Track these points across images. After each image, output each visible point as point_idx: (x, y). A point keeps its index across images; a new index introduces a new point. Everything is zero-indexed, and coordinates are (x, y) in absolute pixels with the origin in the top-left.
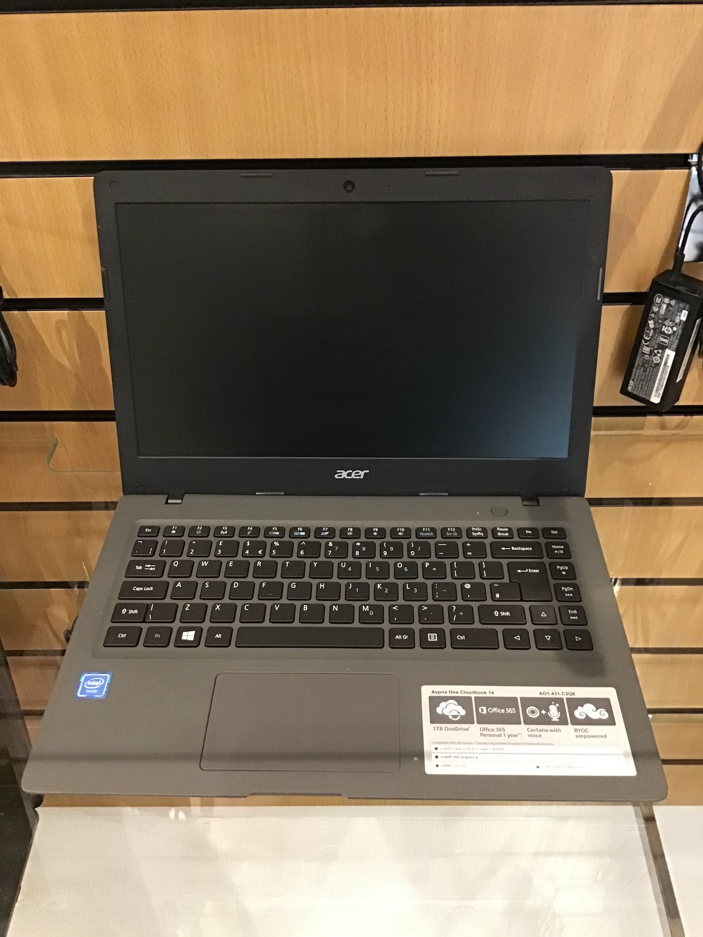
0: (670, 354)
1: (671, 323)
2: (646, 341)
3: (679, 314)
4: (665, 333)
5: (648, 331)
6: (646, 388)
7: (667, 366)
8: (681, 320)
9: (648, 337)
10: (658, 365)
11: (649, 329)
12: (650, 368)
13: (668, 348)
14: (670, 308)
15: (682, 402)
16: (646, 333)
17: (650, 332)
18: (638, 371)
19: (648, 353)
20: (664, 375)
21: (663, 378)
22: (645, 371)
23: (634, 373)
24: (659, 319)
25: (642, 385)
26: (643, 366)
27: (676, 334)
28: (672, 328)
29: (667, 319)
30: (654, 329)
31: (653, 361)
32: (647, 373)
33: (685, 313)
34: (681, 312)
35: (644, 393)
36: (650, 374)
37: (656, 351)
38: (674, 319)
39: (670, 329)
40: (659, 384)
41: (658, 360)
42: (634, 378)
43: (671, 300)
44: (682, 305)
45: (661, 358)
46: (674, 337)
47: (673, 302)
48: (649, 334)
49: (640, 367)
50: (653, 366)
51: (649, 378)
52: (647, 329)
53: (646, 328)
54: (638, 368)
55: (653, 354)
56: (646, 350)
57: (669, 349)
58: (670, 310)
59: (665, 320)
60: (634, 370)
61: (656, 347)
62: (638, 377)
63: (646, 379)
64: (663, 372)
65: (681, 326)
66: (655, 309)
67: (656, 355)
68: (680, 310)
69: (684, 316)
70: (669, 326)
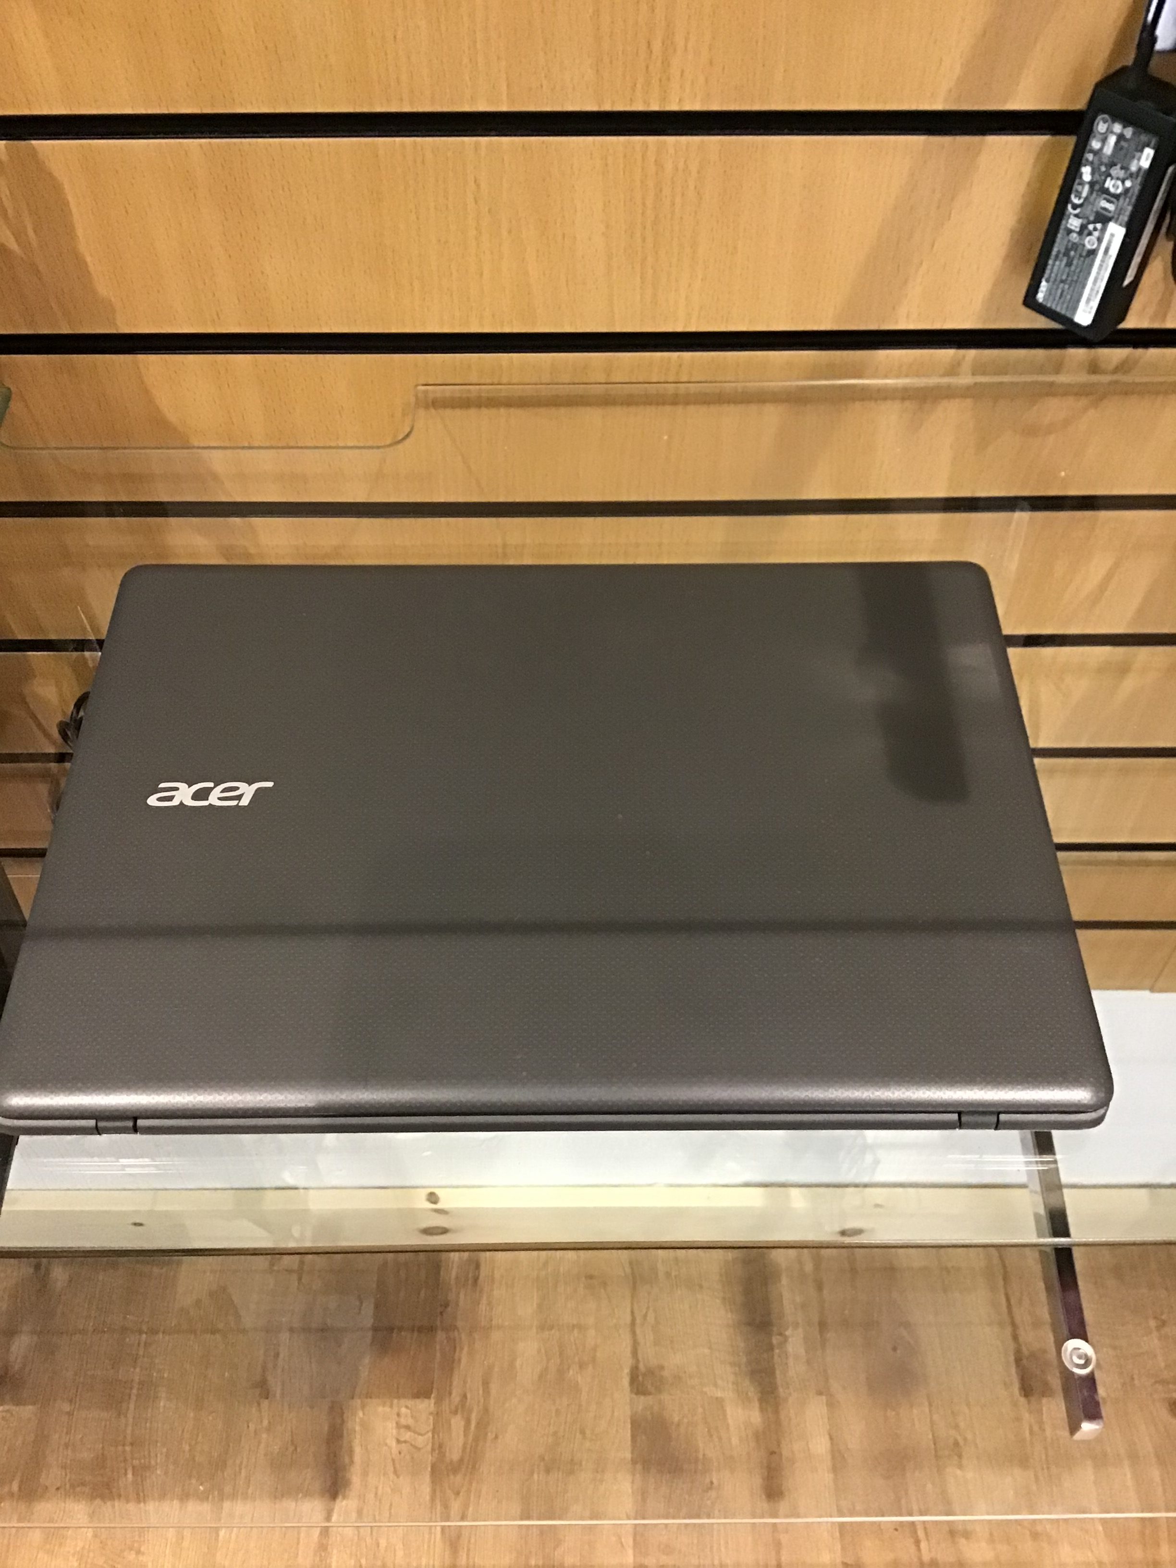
0: (1116, 233)
1: (1123, 171)
2: (1075, 207)
3: (1138, 154)
4: (1109, 192)
5: (1079, 188)
6: (1069, 297)
7: (1108, 256)
8: (1140, 169)
9: (1080, 198)
10: (1093, 253)
11: (1082, 183)
12: (1079, 259)
13: (1113, 220)
14: (1123, 143)
15: (1131, 322)
16: (1077, 191)
17: (1083, 188)
18: (1057, 263)
19: (1078, 230)
20: (1102, 272)
21: (1100, 277)
22: (1069, 264)
23: (1049, 267)
24: (1101, 164)
25: (1063, 291)
26: (1066, 254)
27: (1129, 195)
28: (1123, 182)
29: (1115, 165)
30: (1092, 184)
31: (1084, 245)
32: (1073, 268)
33: (1148, 155)
34: (1142, 151)
35: (1065, 306)
36: (1078, 270)
37: (1091, 227)
38: (1129, 164)
39: (1119, 183)
40: (1092, 289)
41: (1093, 244)
42: (1050, 277)
43: (1124, 127)
44: (1144, 138)
45: (1100, 240)
46: (1125, 199)
47: (1129, 132)
48: (1081, 193)
49: (1061, 256)
50: (1084, 254)
51: (1075, 278)
52: (1079, 184)
53: (1077, 181)
54: (1057, 256)
55: (1086, 232)
56: (1074, 223)
57: (1116, 222)
58: (1122, 148)
59: (1111, 167)
60: (1050, 262)
61: (1092, 218)
62: (1057, 275)
63: (1070, 278)
64: (1101, 266)
65: (1139, 179)
66: (1095, 144)
67: (1090, 234)
68: (1139, 148)
69: (1147, 159)
70: (1118, 179)
